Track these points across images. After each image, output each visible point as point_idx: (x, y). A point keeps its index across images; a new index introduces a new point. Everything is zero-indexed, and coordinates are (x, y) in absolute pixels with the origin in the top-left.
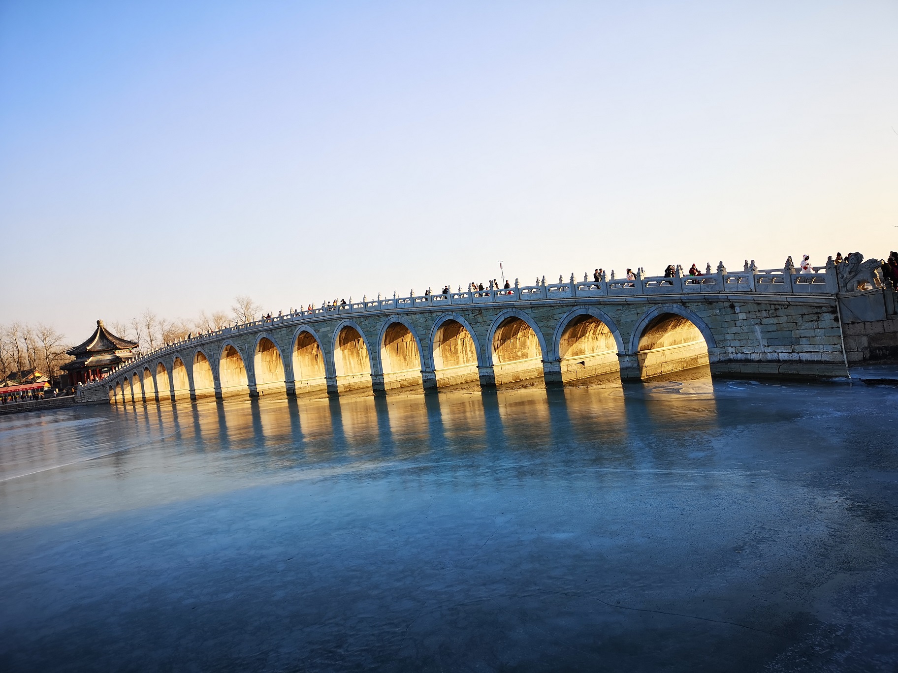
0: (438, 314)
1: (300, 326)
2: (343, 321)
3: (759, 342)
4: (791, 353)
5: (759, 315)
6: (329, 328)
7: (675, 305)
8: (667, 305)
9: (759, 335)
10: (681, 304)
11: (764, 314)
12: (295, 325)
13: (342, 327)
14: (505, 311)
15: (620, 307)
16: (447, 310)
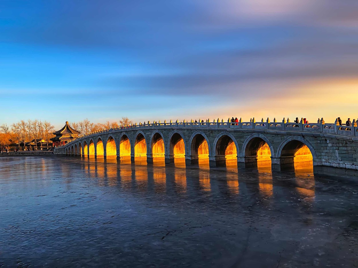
0: (194, 131)
3: (337, 158)
4: (352, 165)
5: (338, 145)
7: (299, 137)
8: (296, 136)
9: (337, 155)
10: (302, 136)
11: (341, 145)
13: (155, 133)
14: (222, 132)
15: (274, 135)
16: (198, 130)
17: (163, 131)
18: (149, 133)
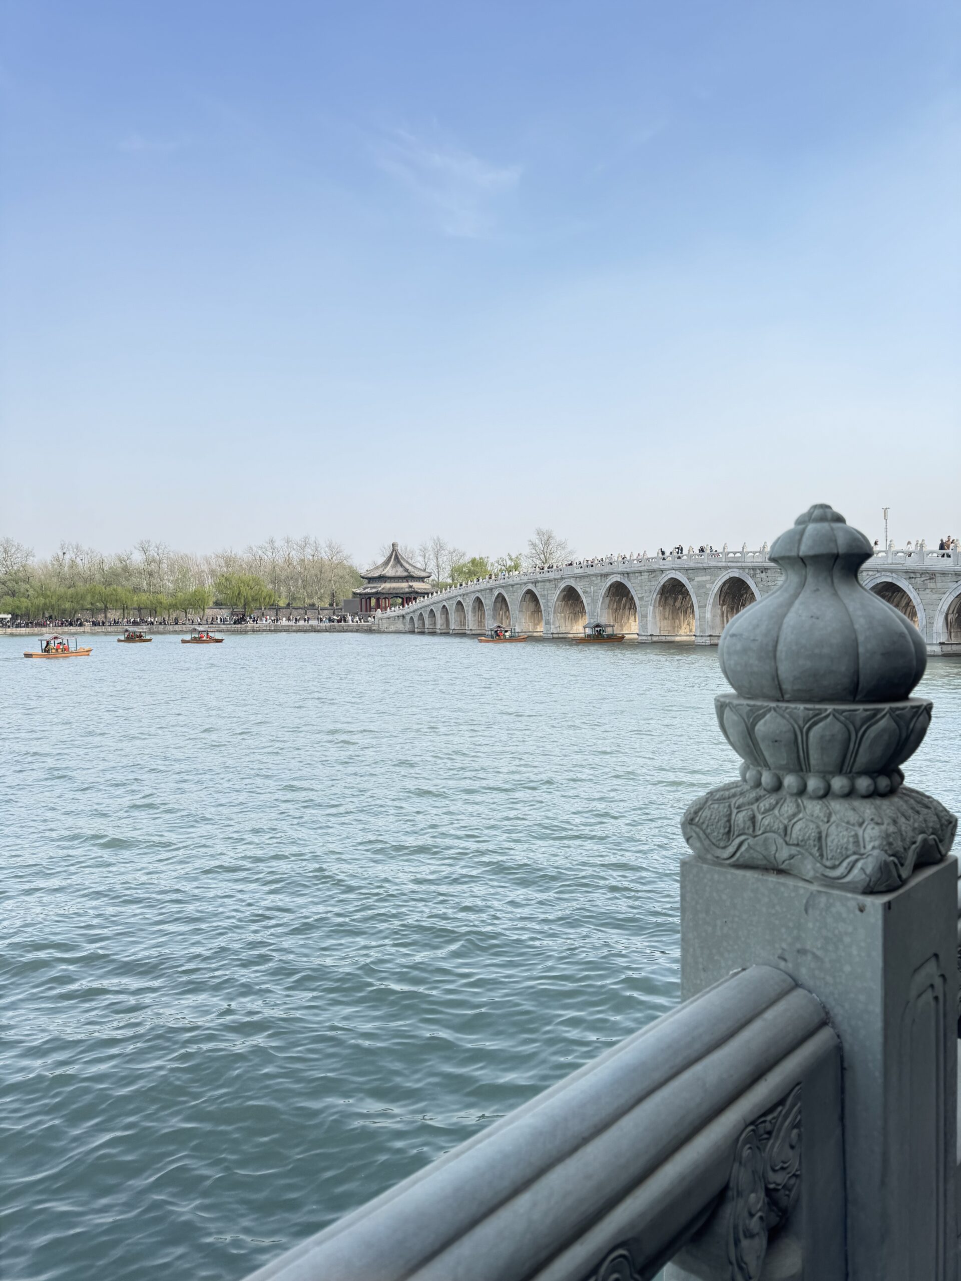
1: (668, 572)
2: (729, 571)
6: (708, 578)
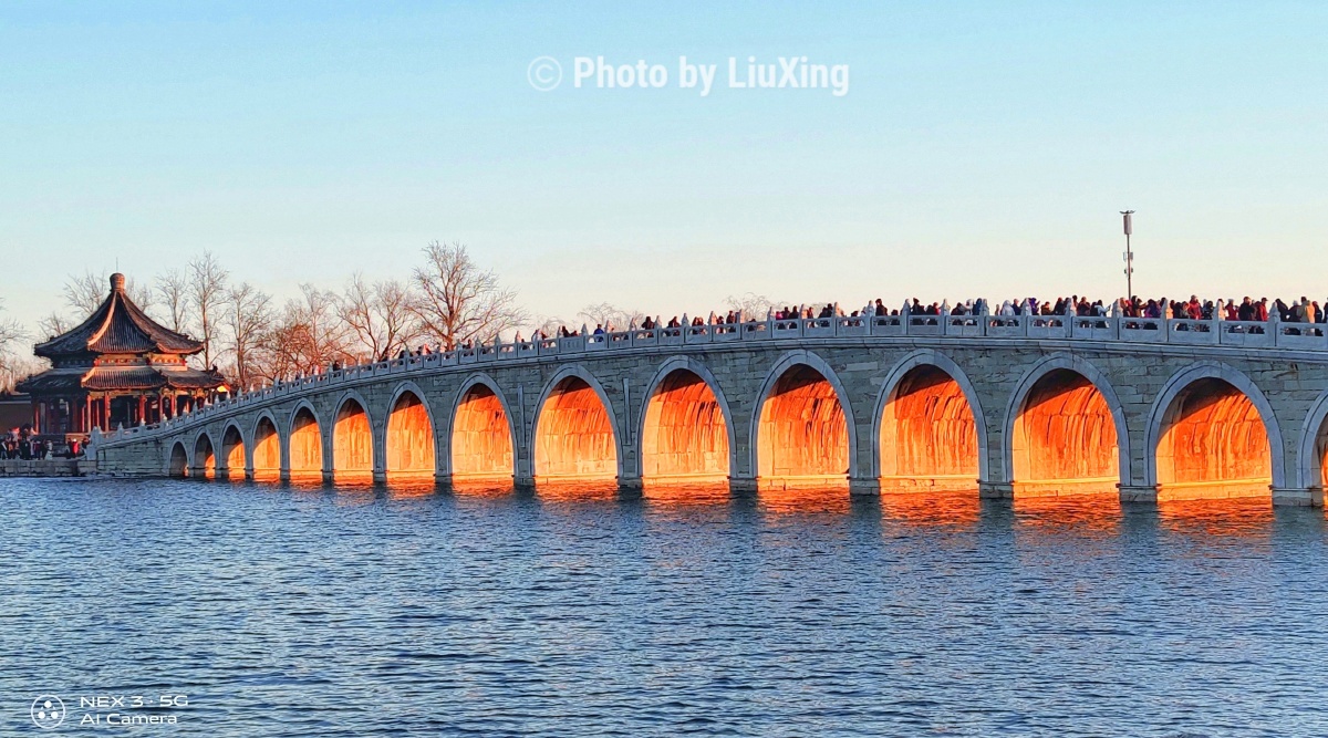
0: (1182, 361)
2: (916, 352)
6: (873, 365)
12: (778, 349)
13: (911, 365)
16: (1210, 357)
17: (972, 354)
18: (865, 366)
